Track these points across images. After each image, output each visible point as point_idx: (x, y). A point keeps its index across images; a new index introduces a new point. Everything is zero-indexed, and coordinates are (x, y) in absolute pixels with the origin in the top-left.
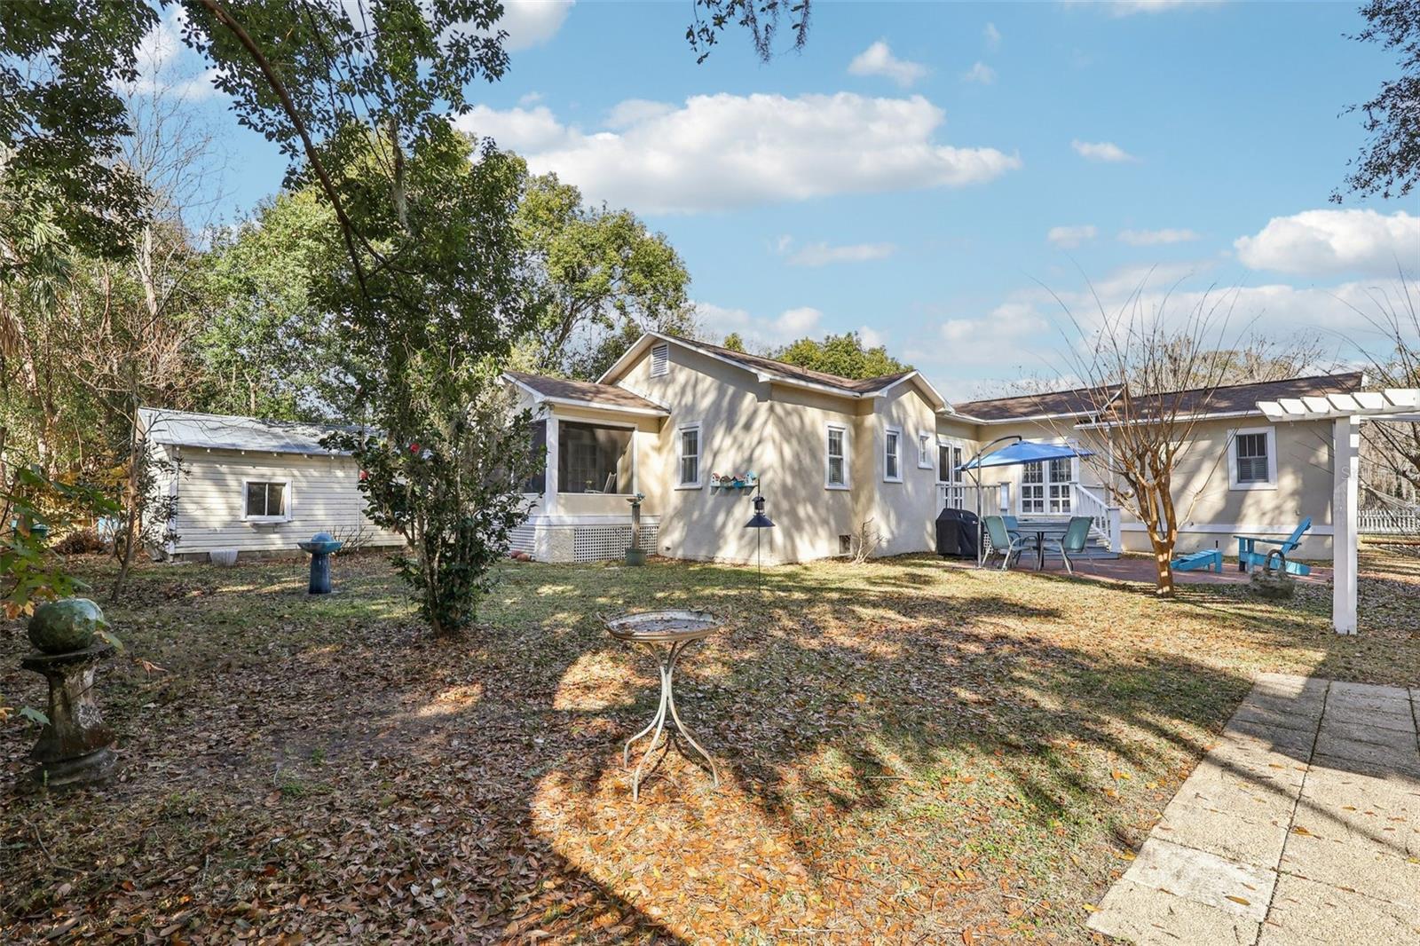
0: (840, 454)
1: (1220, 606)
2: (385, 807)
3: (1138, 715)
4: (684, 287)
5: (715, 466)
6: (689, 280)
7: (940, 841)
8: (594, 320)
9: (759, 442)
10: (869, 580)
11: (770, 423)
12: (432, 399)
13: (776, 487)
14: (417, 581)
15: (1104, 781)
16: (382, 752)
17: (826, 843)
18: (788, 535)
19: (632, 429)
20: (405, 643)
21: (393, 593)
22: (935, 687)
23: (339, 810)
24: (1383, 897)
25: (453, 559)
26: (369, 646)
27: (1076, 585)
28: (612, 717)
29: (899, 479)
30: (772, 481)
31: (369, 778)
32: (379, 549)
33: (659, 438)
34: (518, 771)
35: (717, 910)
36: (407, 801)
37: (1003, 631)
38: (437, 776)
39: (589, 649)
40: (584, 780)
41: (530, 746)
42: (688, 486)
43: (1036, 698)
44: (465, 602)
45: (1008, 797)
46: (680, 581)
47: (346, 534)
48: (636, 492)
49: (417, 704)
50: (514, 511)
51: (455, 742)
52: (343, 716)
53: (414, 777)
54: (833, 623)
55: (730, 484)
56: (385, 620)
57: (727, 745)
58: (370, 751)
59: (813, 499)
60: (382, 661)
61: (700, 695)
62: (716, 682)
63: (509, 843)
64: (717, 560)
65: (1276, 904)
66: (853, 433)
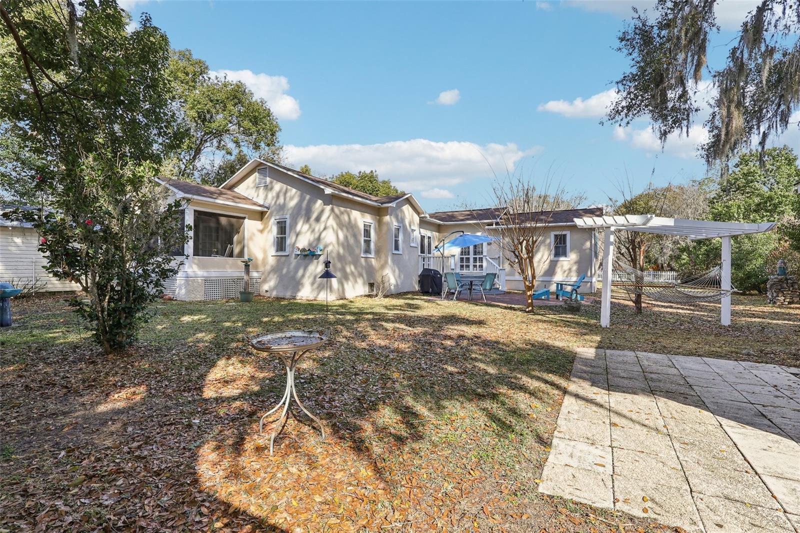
0: (370, 237)
1: (553, 316)
2: (75, 486)
3: (533, 373)
4: (277, 134)
5: (297, 242)
6: (280, 130)
7: (458, 455)
8: (218, 148)
9: (325, 229)
10: (386, 307)
11: (331, 218)
12: (103, 189)
13: (334, 255)
14: (90, 316)
15: (528, 410)
16: (68, 443)
17: (396, 465)
18: (341, 283)
19: (244, 218)
20: (80, 360)
21: (66, 323)
22: (435, 366)
23: (33, 495)
24: (655, 453)
25: (120, 300)
26: (49, 364)
27: (490, 308)
28: (246, 400)
29: (400, 252)
30: (332, 251)
31: (57, 465)
32: (53, 293)
33: (262, 224)
34: (183, 445)
35: (339, 521)
36: (94, 479)
37: (462, 333)
38: (118, 456)
39: (223, 356)
40: (233, 445)
41: (190, 426)
42: (280, 253)
43: (485, 368)
44: (130, 329)
45: (485, 425)
46: (277, 310)
47: (23, 283)
48: (246, 257)
49: (94, 404)
50: (167, 267)
51: (130, 429)
52: (29, 418)
53: (98, 460)
54: (372, 332)
55: (306, 253)
56: (61, 344)
57: (325, 411)
58: (57, 444)
59: (356, 263)
60: (62, 374)
61: (302, 381)
62: (311, 372)
63: (184, 499)
64: (298, 298)
65: (615, 464)
66: (377, 226)
